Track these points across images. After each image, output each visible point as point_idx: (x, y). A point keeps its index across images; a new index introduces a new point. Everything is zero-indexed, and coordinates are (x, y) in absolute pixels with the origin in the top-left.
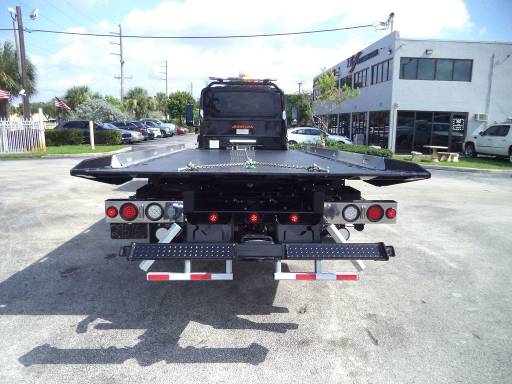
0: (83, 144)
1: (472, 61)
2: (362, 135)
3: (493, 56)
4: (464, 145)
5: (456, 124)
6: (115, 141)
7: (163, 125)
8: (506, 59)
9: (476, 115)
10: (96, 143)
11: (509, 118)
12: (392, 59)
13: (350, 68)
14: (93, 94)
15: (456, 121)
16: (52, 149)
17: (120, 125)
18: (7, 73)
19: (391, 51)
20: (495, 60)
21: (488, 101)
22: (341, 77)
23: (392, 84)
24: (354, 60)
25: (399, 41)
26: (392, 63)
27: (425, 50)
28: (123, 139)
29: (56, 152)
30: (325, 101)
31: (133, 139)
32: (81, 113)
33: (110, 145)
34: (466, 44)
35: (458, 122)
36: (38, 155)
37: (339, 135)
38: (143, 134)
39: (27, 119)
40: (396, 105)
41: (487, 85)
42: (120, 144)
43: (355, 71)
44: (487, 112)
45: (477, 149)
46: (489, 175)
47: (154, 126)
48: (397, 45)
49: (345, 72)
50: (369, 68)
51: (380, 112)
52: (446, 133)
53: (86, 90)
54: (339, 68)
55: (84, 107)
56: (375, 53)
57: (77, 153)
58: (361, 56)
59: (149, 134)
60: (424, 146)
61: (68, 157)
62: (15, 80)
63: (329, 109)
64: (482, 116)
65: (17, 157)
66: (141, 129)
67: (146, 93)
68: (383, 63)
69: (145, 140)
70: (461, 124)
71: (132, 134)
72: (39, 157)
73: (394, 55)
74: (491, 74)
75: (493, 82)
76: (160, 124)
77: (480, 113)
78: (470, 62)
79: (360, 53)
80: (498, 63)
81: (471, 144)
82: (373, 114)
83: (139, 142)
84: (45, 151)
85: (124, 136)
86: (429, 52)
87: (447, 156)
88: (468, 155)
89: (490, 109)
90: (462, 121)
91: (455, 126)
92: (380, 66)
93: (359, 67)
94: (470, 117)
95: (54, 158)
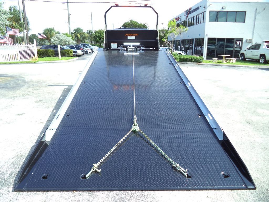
0: (54, 56)
1: (245, 12)
2: (191, 51)
3: (256, 9)
4: (240, 54)
5: (237, 44)
6: (70, 55)
7: (92, 47)
8: (263, 10)
9: (247, 40)
10: (61, 56)
11: (264, 41)
12: (205, 11)
13: (186, 16)
14: (56, 31)
15: (237, 42)
16: (41, 59)
17: (72, 47)
18: (15, 22)
19: (205, 8)
20: (257, 11)
21: (253, 32)
22: (182, 21)
23: (205, 24)
24: (188, 12)
25: (209, 3)
26: (206, 14)
27: (222, 7)
28: (74, 54)
29: (43, 60)
30: (171, 34)
31: (78, 54)
32: (53, 41)
33: (67, 57)
34: (243, 3)
35: (238, 43)
36: (35, 62)
37: (181, 51)
38: (83, 51)
39: (28, 44)
40: (207, 35)
41: (253, 24)
42: (72, 56)
43: (188, 17)
44: (253, 38)
45: (246, 56)
46: (248, 68)
47: (87, 48)
48: (208, 4)
49: (183, 18)
50: (194, 16)
51: (199, 39)
52: (232, 49)
53: (53, 30)
54: (181, 16)
55: (54, 38)
56: (198, 8)
57: (53, 60)
58: (191, 10)
59: (85, 51)
60: (219, 55)
61: (49, 63)
62: (19, 25)
63: (174, 38)
64: (250, 40)
65: (25, 63)
66: (82, 49)
67: (82, 30)
68: (201, 14)
69: (83, 54)
70: (239, 44)
71: (78, 51)
72: (35, 63)
73: (206, 10)
74: (255, 18)
75: (256, 22)
76: (90, 46)
77: (249, 38)
78: (245, 13)
79: (191, 8)
80: (259, 13)
81: (243, 54)
82: (196, 40)
83: (80, 55)
84: (37, 60)
85: (74, 52)
86: (224, 8)
87: (230, 60)
88: (241, 59)
89: (254, 37)
90: (240, 42)
91: (237, 45)
92: (200, 15)
93: (190, 16)
94: (244, 41)
95: (42, 63)
